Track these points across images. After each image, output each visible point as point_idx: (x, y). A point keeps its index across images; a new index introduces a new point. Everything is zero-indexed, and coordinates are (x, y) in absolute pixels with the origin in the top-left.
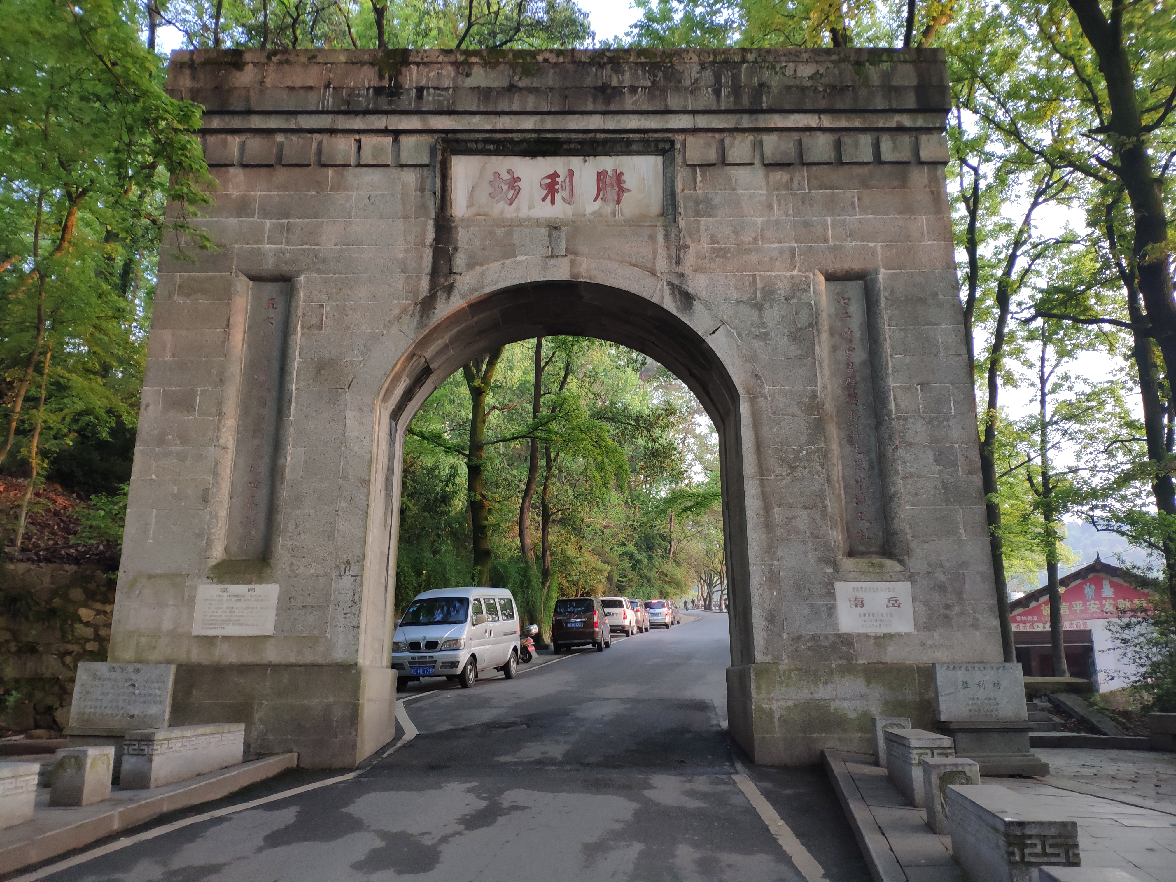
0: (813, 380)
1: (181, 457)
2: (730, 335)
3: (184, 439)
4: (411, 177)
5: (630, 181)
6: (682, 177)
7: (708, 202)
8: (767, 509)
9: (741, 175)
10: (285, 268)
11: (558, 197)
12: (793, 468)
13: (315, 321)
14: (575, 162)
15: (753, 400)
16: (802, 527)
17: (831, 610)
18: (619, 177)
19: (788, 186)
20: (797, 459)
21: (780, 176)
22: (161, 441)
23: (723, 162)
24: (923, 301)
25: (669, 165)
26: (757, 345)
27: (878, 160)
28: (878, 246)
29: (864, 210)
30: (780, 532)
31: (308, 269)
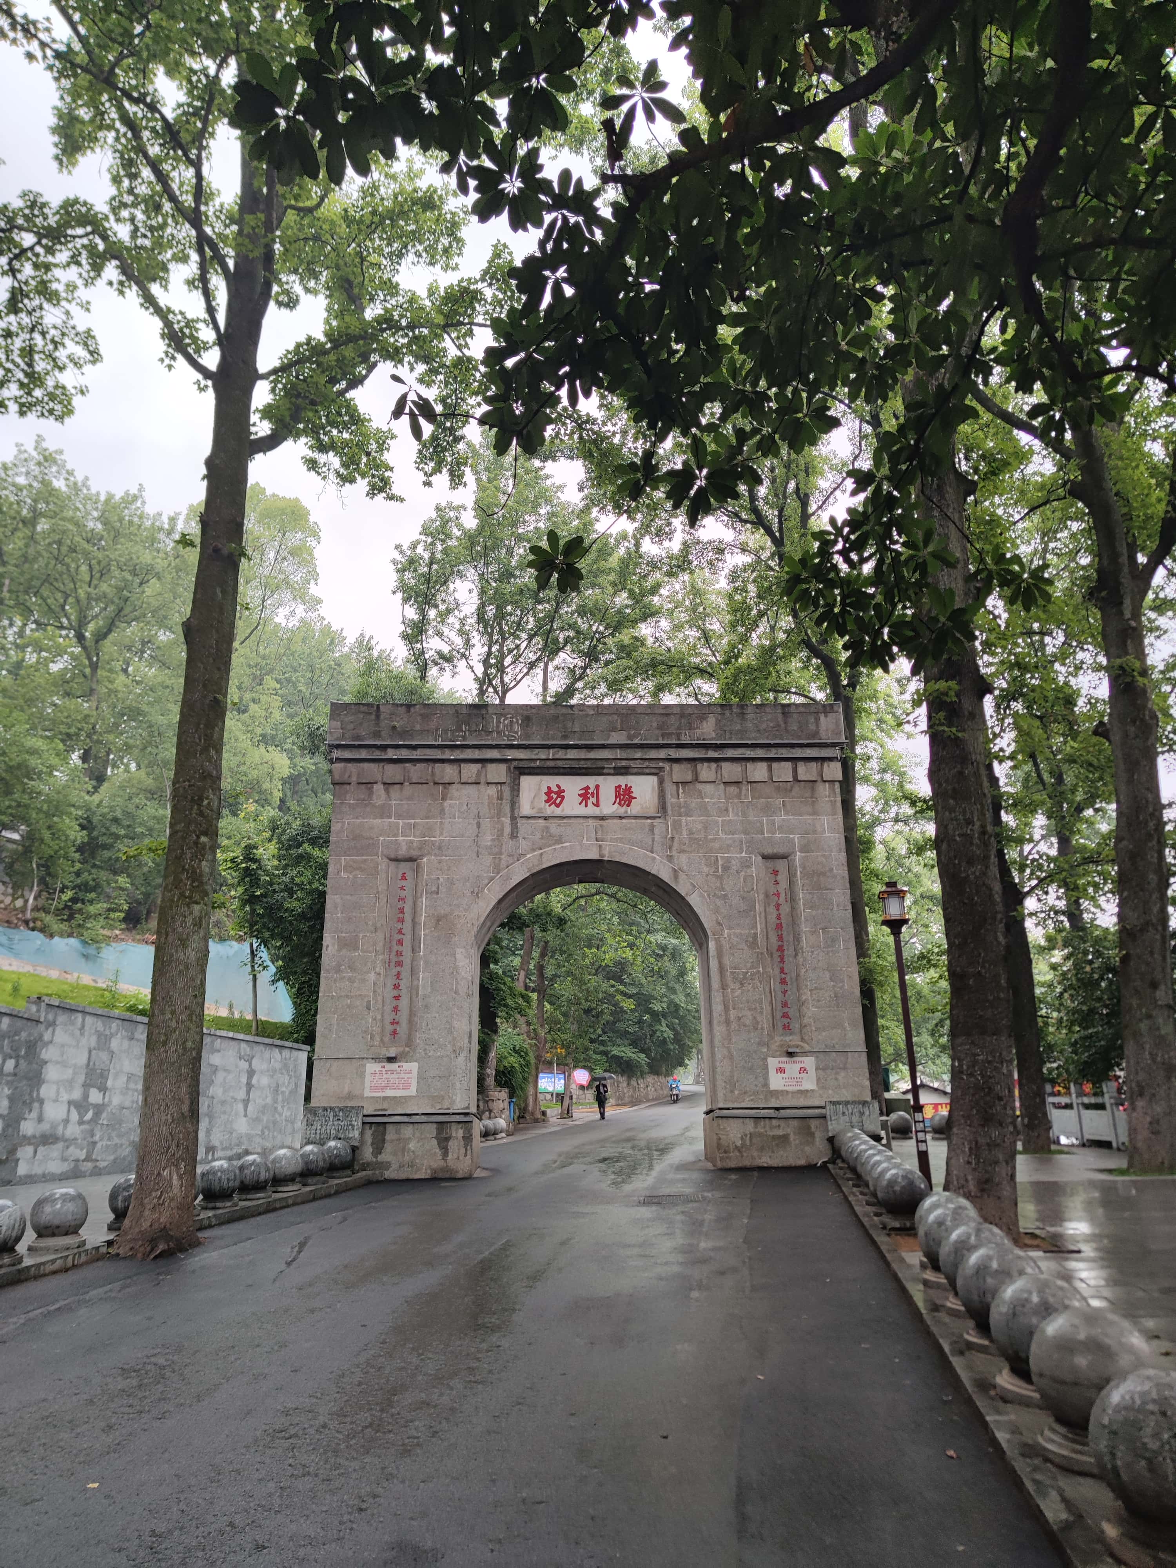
0: (754, 926)
1: (351, 980)
2: (702, 896)
3: (352, 968)
4: (492, 791)
5: (636, 792)
6: (670, 788)
7: (686, 805)
8: (726, 1009)
9: (709, 788)
10: (414, 853)
11: (590, 802)
12: (742, 984)
13: (434, 889)
14: (599, 780)
15: (717, 941)
16: (748, 1022)
17: (766, 1078)
18: (628, 790)
19: (739, 796)
20: (745, 978)
21: (732, 789)
22: (338, 970)
23: (696, 779)
24: (823, 874)
25: (661, 782)
26: (719, 902)
27: (796, 779)
28: (796, 838)
29: (787, 813)
30: (734, 1026)
31: (429, 853)
